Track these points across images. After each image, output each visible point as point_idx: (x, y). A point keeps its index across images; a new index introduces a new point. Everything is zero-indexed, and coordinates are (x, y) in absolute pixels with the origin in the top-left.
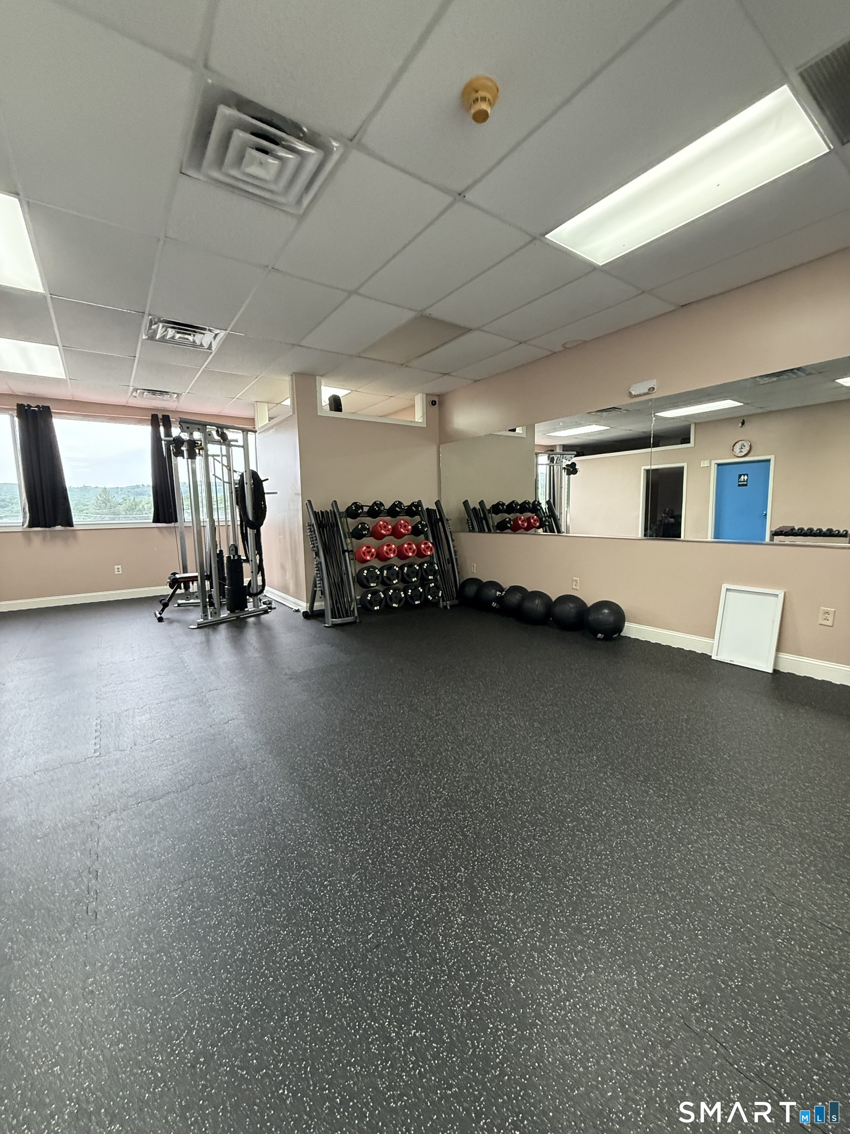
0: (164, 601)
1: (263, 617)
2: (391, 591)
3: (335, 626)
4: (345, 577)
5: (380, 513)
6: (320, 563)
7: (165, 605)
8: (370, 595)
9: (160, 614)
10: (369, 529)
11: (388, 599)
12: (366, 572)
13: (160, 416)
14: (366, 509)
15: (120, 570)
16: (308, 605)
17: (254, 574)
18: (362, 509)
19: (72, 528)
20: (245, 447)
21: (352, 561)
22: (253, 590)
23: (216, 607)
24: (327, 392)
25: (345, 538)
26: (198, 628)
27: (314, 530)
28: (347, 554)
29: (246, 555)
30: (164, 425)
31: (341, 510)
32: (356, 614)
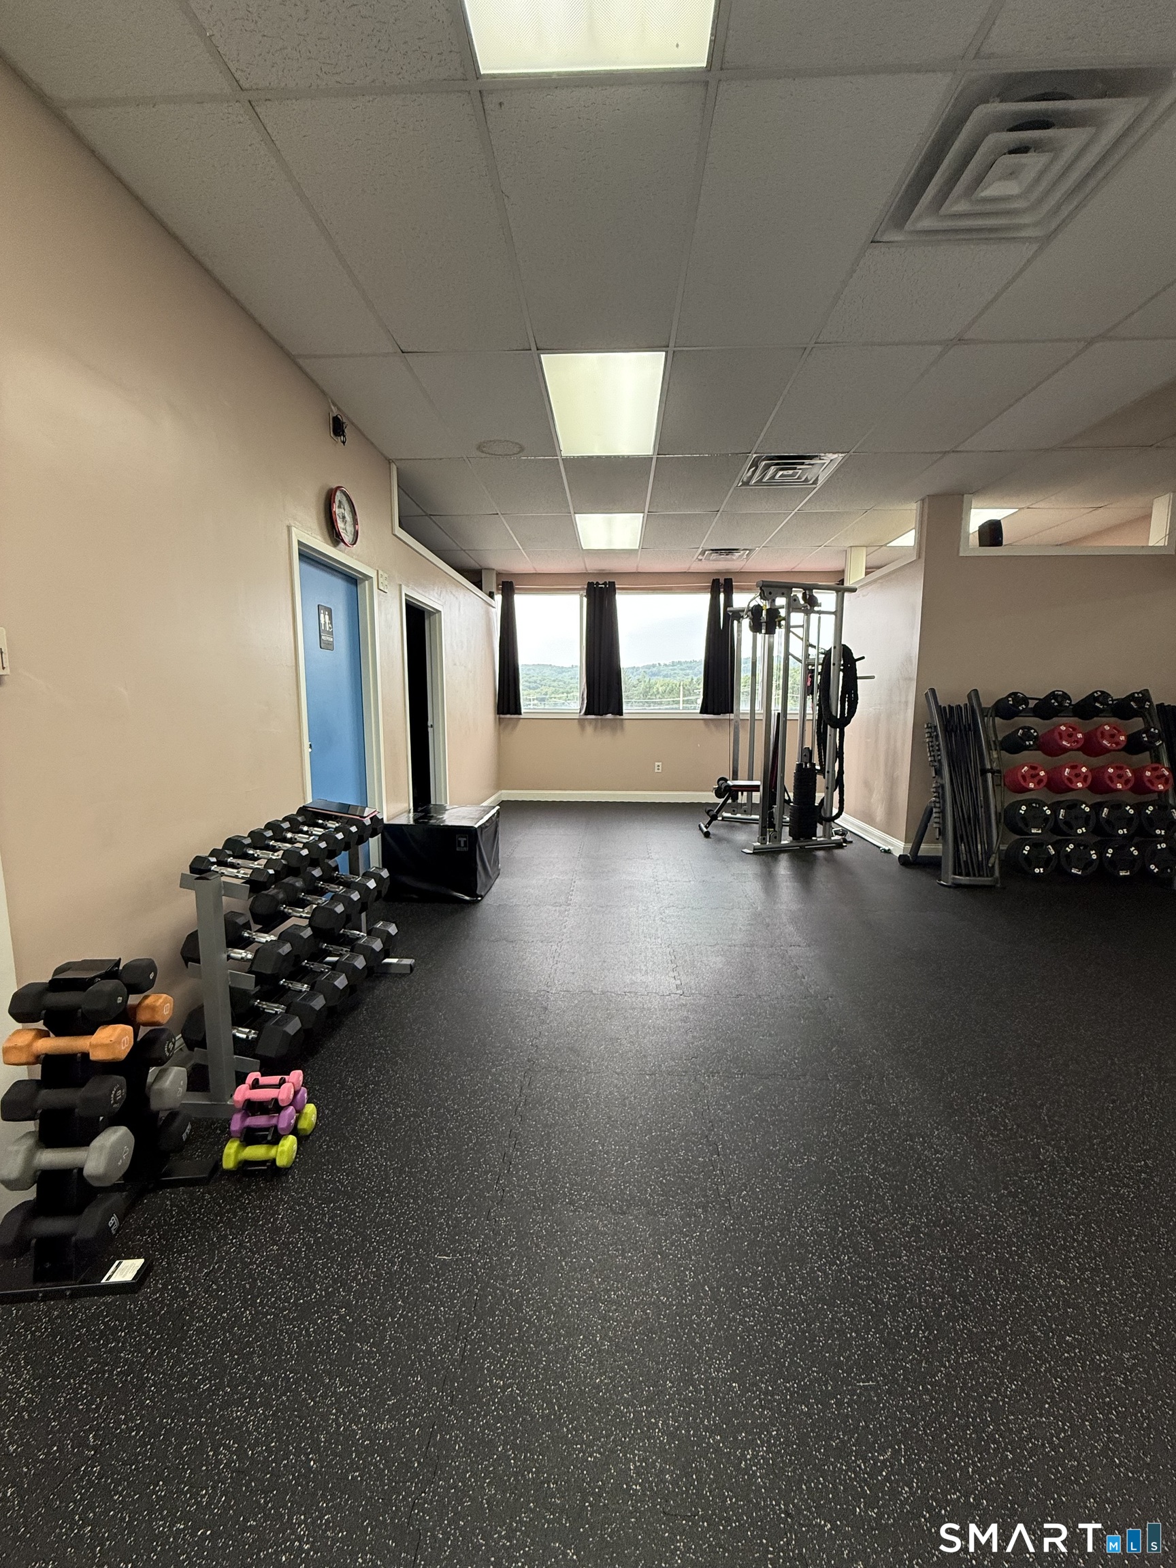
0: (711, 813)
1: (838, 852)
2: (1071, 846)
3: (957, 886)
4: (981, 811)
5: (1061, 711)
6: (943, 787)
7: (714, 818)
8: (1027, 848)
9: (706, 827)
10: (1036, 738)
11: (1063, 860)
12: (1024, 808)
13: (722, 581)
14: (1032, 704)
15: (660, 768)
16: (910, 846)
17: (829, 792)
18: (1027, 704)
19: (621, 717)
20: (839, 613)
21: (998, 790)
22: (825, 813)
23: (776, 829)
24: (978, 517)
25: (989, 749)
26: (754, 853)
27: (937, 736)
28: (989, 775)
29: (821, 764)
30: (724, 592)
31: (984, 705)
32: (997, 873)
